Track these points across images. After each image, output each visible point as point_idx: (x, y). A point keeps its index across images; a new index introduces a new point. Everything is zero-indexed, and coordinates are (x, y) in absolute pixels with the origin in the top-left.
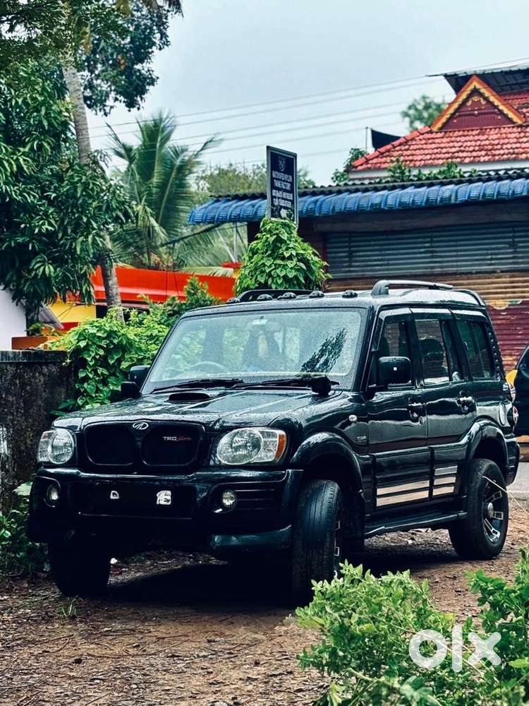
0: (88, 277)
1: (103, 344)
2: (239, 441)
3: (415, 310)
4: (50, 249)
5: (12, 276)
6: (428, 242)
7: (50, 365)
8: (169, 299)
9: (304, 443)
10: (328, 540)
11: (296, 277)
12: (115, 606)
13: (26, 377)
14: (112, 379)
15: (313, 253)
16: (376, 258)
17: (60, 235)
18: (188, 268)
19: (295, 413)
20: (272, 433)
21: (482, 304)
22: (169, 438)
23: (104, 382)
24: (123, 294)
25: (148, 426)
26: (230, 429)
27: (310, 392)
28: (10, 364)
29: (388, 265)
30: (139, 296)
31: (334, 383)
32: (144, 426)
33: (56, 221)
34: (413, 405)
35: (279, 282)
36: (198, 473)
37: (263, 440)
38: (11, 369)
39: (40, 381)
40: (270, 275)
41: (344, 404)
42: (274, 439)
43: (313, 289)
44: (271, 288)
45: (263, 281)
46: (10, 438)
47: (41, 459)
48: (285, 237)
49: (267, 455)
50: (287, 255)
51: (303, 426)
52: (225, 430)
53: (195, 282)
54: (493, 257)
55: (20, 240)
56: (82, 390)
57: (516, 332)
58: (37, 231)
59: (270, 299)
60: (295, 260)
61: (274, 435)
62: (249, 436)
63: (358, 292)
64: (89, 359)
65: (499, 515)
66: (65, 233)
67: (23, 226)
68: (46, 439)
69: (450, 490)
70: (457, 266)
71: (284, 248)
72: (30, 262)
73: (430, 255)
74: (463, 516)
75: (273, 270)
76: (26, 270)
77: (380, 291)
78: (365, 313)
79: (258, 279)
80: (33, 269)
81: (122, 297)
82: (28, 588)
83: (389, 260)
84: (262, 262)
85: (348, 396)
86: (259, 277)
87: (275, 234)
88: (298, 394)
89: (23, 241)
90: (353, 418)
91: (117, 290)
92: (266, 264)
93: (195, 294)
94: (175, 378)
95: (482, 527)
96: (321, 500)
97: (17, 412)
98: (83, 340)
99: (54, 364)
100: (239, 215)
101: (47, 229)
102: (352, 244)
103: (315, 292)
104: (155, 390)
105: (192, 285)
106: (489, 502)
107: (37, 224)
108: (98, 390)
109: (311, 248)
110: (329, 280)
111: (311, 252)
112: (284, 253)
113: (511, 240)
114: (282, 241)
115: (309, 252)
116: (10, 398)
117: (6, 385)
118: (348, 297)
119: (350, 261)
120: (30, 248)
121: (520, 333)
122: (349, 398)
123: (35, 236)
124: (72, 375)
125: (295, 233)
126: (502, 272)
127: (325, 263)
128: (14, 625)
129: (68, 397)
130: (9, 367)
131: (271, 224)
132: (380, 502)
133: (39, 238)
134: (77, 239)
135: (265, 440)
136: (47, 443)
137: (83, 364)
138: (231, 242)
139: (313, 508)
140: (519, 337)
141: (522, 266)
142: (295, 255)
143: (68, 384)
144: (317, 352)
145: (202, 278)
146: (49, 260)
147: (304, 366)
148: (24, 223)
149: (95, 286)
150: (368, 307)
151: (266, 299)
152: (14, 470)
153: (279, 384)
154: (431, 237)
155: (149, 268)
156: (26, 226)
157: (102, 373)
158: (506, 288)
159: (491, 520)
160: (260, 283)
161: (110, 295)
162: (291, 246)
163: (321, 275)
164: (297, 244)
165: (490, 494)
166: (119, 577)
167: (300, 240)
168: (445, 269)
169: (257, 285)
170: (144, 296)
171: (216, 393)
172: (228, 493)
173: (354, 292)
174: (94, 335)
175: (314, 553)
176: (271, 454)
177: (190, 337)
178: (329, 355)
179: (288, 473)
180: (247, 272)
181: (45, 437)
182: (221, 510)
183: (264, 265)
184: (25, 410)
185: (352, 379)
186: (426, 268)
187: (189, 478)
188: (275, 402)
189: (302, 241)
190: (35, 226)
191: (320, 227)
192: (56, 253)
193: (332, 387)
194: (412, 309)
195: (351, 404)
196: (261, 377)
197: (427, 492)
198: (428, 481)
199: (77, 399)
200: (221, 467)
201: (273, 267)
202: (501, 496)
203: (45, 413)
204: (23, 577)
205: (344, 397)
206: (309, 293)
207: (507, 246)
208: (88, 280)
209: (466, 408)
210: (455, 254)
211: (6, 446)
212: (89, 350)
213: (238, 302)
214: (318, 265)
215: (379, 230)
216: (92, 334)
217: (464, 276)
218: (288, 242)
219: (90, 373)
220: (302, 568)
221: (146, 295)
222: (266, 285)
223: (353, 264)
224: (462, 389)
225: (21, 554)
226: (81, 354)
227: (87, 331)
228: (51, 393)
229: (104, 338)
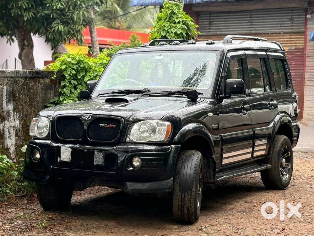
0: (81, 31)
1: (75, 67)
2: (143, 128)
3: (247, 52)
4: (61, 17)
5: (43, 30)
6: (249, 17)
7: (45, 78)
8: (122, 43)
9: (182, 130)
10: (194, 186)
11: (181, 33)
12: (72, 219)
13: (31, 85)
14: (79, 87)
15: (191, 20)
16: (223, 25)
17: (67, 10)
18: (133, 29)
19: (177, 112)
20: (163, 124)
21: (283, 49)
22: (103, 125)
23: (75, 88)
24: (99, 41)
25: (91, 117)
26: (139, 120)
27: (186, 99)
28: (21, 77)
29: (229, 28)
30: (108, 42)
31: (200, 94)
32: (89, 117)
33: (65, 3)
34: (244, 106)
35: (173, 35)
36: (119, 146)
37: (157, 128)
38: (22, 80)
39: (39, 87)
40: (168, 32)
41: (205, 106)
42: (164, 128)
43: (190, 40)
44: (168, 38)
45: (164, 35)
46: (21, 119)
47: (31, 134)
48: (176, 11)
49: (160, 137)
50: (177, 21)
51: (182, 119)
52: (136, 121)
53: (135, 35)
54: (281, 25)
55: (47, 12)
56: (63, 92)
57: (291, 64)
58: (55, 8)
59: (166, 45)
60: (181, 24)
61: (164, 125)
62: (150, 125)
63: (215, 41)
64: (67, 76)
65: (288, 165)
66: (69, 9)
67: (48, 5)
68: (35, 122)
69: (263, 153)
70: (263, 30)
71: (176, 17)
72: (51, 23)
73: (250, 24)
74: (269, 167)
75: (169, 29)
76: (50, 28)
77: (227, 41)
78: (219, 53)
79: (161, 34)
80: (53, 27)
81: (99, 42)
82: (26, 204)
83: (229, 26)
84: (164, 24)
85: (208, 102)
86: (162, 33)
87: (171, 10)
88: (179, 100)
89: (48, 13)
90: (211, 114)
91: (96, 39)
92: (166, 26)
93: (134, 41)
94: (111, 88)
95: (279, 172)
96: (191, 162)
97: (25, 104)
98: (64, 65)
99: (47, 77)
100: (155, 2)
101: (60, 7)
102: (211, 18)
103: (191, 41)
104: (99, 95)
105: (133, 37)
106: (283, 158)
107: (55, 4)
108: (71, 93)
109: (190, 18)
110: (199, 36)
111: (190, 20)
112: (176, 20)
113: (290, 17)
114: (175, 14)
115: (189, 20)
116: (21, 96)
117: (19, 88)
118: (209, 44)
119: (210, 27)
120: (51, 16)
121: (293, 64)
122: (208, 103)
123: (54, 11)
124: (58, 84)
125: (182, 9)
126: (284, 33)
127: (197, 26)
128: (10, 232)
129: (55, 96)
130: (20, 79)
131: (169, 4)
132: (225, 162)
133: (56, 11)
134: (75, 12)
135: (159, 128)
136: (35, 124)
137: (64, 78)
138: (154, 17)
139: (186, 167)
140: (293, 66)
141: (296, 30)
142: (181, 21)
143: (55, 89)
144: (192, 74)
145: (138, 34)
146: (61, 23)
147: (184, 82)
148: (48, 4)
149: (84, 37)
150: (220, 50)
151: (163, 45)
152: (23, 136)
153: (169, 94)
154: (251, 15)
155: (115, 28)
156: (49, 5)
157: (74, 83)
158: (287, 41)
159: (283, 168)
160: (162, 36)
161: (93, 41)
162: (179, 16)
163: (195, 32)
164: (182, 15)
165: (283, 154)
166: (79, 197)
167: (184, 13)
168: (257, 31)
169: (161, 37)
170: (110, 42)
171: (132, 98)
172: (137, 158)
173: (213, 41)
174: (70, 63)
175: (186, 194)
176: (162, 136)
177: (124, 64)
178: (199, 76)
179: (172, 148)
180: (156, 30)
181: (34, 121)
182: (132, 168)
183: (164, 26)
184: (30, 103)
185: (211, 91)
186: (247, 30)
187: (114, 149)
188: (166, 105)
189: (185, 14)
190: (54, 6)
191: (195, 9)
192: (64, 19)
193: (199, 96)
194: (245, 52)
195: (209, 106)
196: (159, 89)
197: (251, 154)
198: (252, 149)
199: (60, 97)
200: (132, 143)
201: (169, 27)
202: (290, 155)
203: (42, 105)
204: (25, 196)
205: (205, 102)
206: (187, 42)
207: (289, 20)
208: (81, 33)
209: (273, 107)
210: (262, 23)
211: (18, 123)
212: (67, 71)
213: (148, 46)
214: (194, 27)
215: (225, 11)
216: (69, 61)
217: (266, 35)
218: (178, 14)
219: (67, 83)
220: (179, 202)
221: (111, 41)
222: (165, 37)
223: (211, 28)
224: (271, 97)
225: (25, 183)
226: (62, 72)
227: (66, 60)
228: (45, 94)
229: (75, 64)
